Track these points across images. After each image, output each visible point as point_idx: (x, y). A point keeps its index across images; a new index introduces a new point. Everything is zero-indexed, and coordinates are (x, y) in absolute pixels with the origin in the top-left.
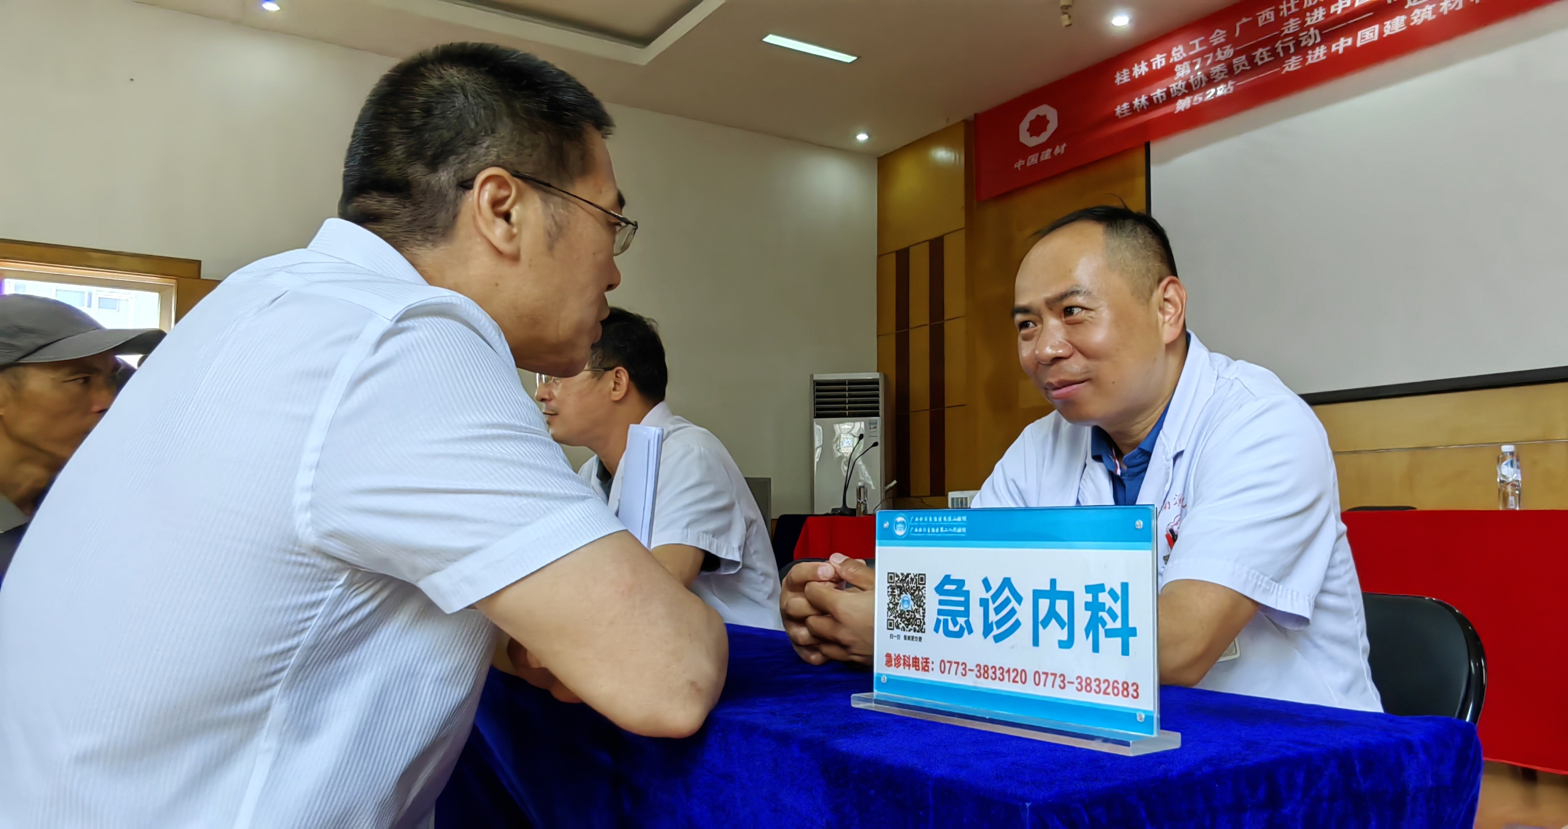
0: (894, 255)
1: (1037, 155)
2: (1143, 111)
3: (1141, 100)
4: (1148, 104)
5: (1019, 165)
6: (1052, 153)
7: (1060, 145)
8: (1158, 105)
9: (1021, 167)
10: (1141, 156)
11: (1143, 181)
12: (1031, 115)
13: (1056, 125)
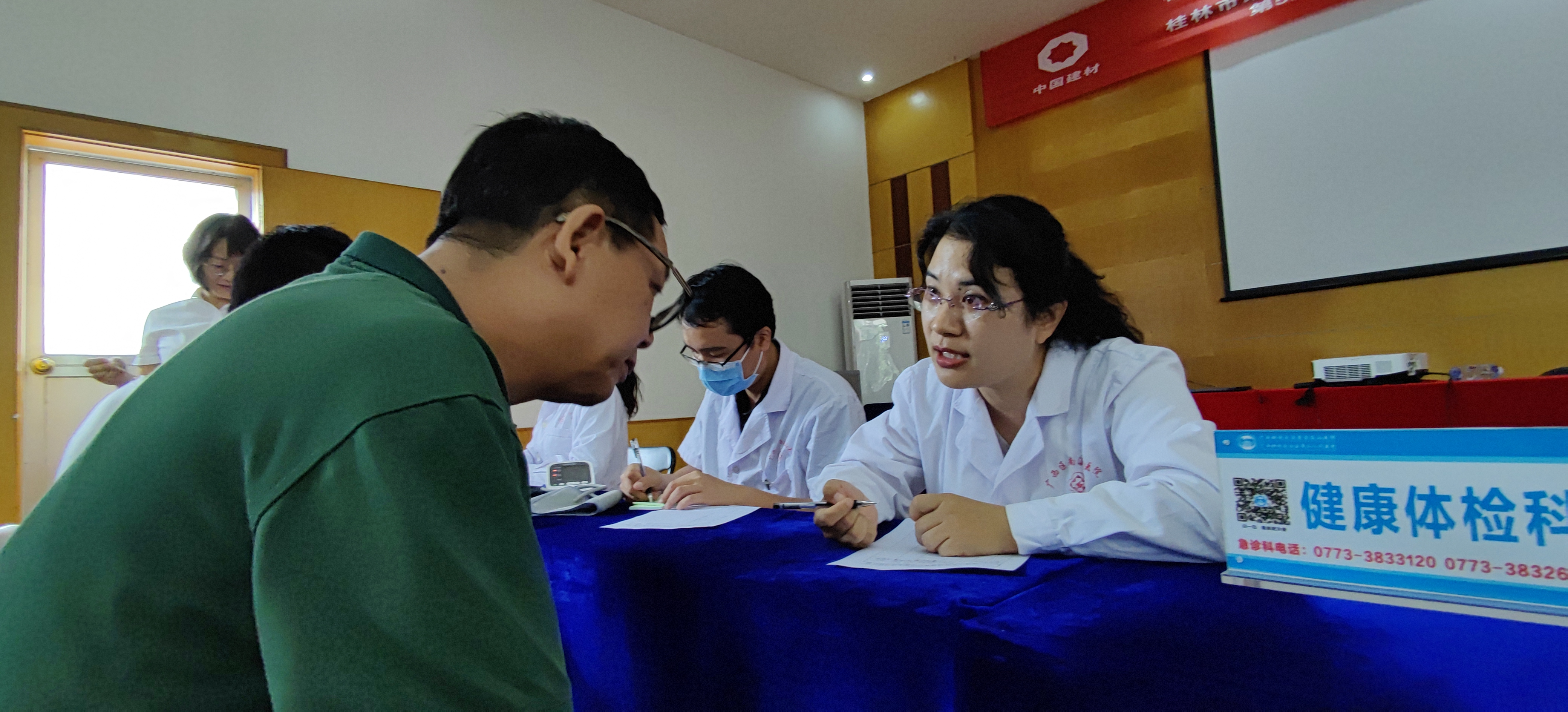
0: (888, 183)
1: (1062, 78)
2: (1203, 20)
3: (1201, 10)
4: (1211, 13)
5: (1039, 89)
6: (1081, 74)
7: (1092, 65)
8: (1225, 11)
9: (1042, 91)
10: (1199, 63)
11: (1201, 88)
12: (1054, 43)
13: (1086, 49)
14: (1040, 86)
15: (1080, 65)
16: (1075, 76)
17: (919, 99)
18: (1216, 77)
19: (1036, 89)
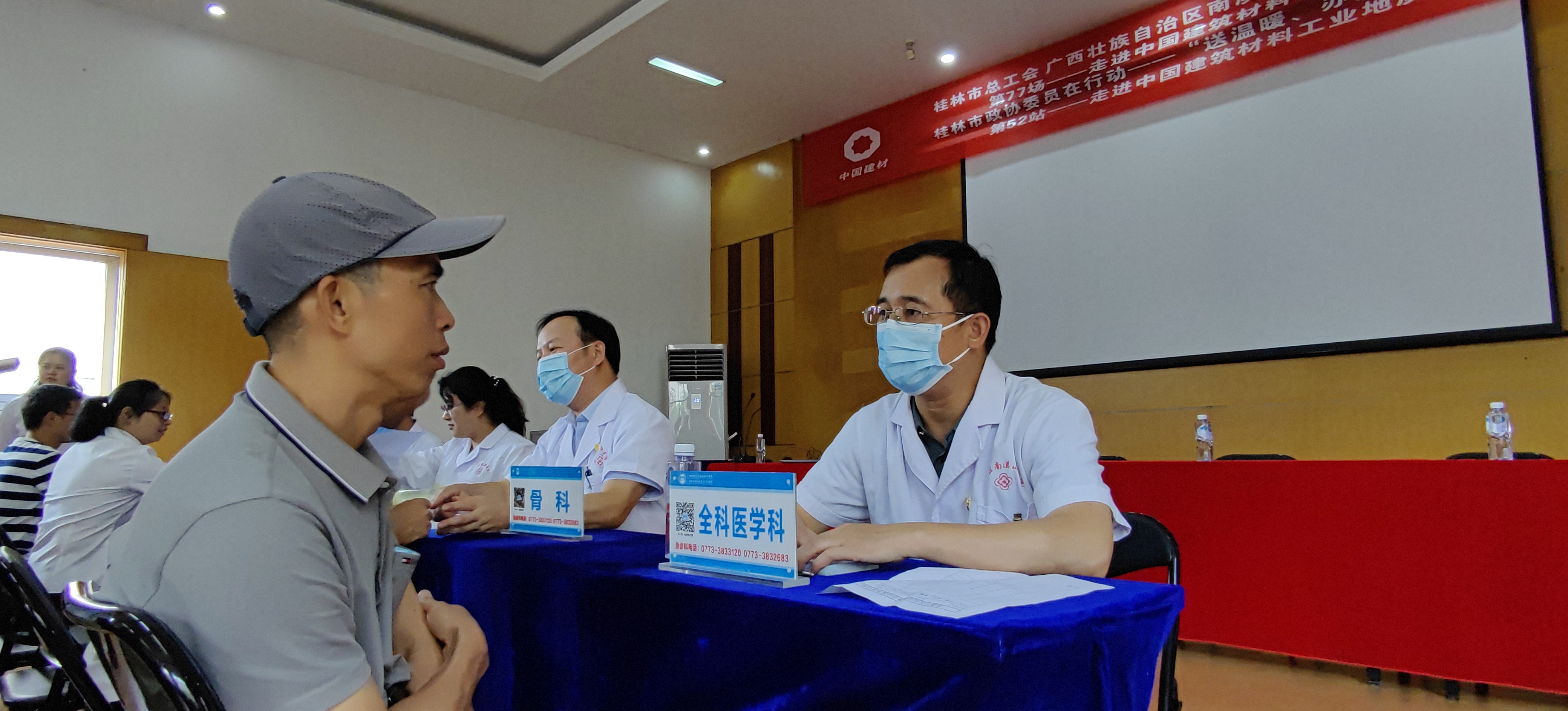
0: (726, 250)
1: (861, 168)
2: (960, 133)
3: (958, 124)
4: (965, 127)
5: (844, 176)
6: (875, 167)
7: (883, 160)
8: (974, 129)
9: (846, 178)
10: (957, 170)
11: (958, 190)
12: (856, 136)
13: (879, 144)
14: (845, 173)
15: (874, 159)
16: (870, 168)
17: (765, 169)
18: (970, 182)
19: (841, 175)
